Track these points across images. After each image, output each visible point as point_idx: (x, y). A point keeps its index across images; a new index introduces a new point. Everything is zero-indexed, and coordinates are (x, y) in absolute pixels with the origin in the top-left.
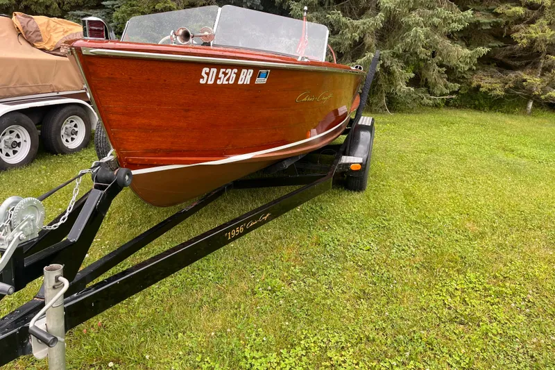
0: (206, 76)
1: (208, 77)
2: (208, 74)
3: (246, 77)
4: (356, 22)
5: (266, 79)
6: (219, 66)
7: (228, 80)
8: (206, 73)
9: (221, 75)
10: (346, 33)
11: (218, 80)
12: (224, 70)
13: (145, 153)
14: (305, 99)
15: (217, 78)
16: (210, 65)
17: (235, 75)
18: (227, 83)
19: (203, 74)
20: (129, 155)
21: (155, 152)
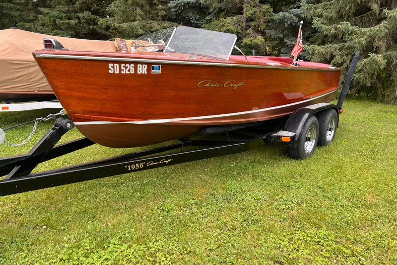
0: (112, 69)
1: (114, 69)
2: (113, 67)
3: (142, 70)
4: (363, 30)
5: (160, 71)
6: (120, 63)
7: (129, 71)
8: (112, 67)
9: (122, 68)
10: (354, 38)
11: (122, 71)
12: (124, 65)
13: (85, 112)
14: (208, 85)
15: (120, 70)
16: (114, 62)
17: (133, 68)
18: (129, 73)
19: (110, 67)
20: (74, 113)
21: (91, 112)
